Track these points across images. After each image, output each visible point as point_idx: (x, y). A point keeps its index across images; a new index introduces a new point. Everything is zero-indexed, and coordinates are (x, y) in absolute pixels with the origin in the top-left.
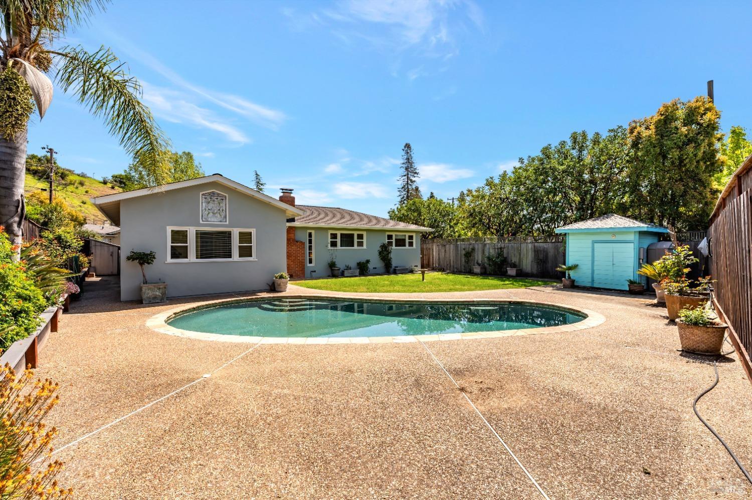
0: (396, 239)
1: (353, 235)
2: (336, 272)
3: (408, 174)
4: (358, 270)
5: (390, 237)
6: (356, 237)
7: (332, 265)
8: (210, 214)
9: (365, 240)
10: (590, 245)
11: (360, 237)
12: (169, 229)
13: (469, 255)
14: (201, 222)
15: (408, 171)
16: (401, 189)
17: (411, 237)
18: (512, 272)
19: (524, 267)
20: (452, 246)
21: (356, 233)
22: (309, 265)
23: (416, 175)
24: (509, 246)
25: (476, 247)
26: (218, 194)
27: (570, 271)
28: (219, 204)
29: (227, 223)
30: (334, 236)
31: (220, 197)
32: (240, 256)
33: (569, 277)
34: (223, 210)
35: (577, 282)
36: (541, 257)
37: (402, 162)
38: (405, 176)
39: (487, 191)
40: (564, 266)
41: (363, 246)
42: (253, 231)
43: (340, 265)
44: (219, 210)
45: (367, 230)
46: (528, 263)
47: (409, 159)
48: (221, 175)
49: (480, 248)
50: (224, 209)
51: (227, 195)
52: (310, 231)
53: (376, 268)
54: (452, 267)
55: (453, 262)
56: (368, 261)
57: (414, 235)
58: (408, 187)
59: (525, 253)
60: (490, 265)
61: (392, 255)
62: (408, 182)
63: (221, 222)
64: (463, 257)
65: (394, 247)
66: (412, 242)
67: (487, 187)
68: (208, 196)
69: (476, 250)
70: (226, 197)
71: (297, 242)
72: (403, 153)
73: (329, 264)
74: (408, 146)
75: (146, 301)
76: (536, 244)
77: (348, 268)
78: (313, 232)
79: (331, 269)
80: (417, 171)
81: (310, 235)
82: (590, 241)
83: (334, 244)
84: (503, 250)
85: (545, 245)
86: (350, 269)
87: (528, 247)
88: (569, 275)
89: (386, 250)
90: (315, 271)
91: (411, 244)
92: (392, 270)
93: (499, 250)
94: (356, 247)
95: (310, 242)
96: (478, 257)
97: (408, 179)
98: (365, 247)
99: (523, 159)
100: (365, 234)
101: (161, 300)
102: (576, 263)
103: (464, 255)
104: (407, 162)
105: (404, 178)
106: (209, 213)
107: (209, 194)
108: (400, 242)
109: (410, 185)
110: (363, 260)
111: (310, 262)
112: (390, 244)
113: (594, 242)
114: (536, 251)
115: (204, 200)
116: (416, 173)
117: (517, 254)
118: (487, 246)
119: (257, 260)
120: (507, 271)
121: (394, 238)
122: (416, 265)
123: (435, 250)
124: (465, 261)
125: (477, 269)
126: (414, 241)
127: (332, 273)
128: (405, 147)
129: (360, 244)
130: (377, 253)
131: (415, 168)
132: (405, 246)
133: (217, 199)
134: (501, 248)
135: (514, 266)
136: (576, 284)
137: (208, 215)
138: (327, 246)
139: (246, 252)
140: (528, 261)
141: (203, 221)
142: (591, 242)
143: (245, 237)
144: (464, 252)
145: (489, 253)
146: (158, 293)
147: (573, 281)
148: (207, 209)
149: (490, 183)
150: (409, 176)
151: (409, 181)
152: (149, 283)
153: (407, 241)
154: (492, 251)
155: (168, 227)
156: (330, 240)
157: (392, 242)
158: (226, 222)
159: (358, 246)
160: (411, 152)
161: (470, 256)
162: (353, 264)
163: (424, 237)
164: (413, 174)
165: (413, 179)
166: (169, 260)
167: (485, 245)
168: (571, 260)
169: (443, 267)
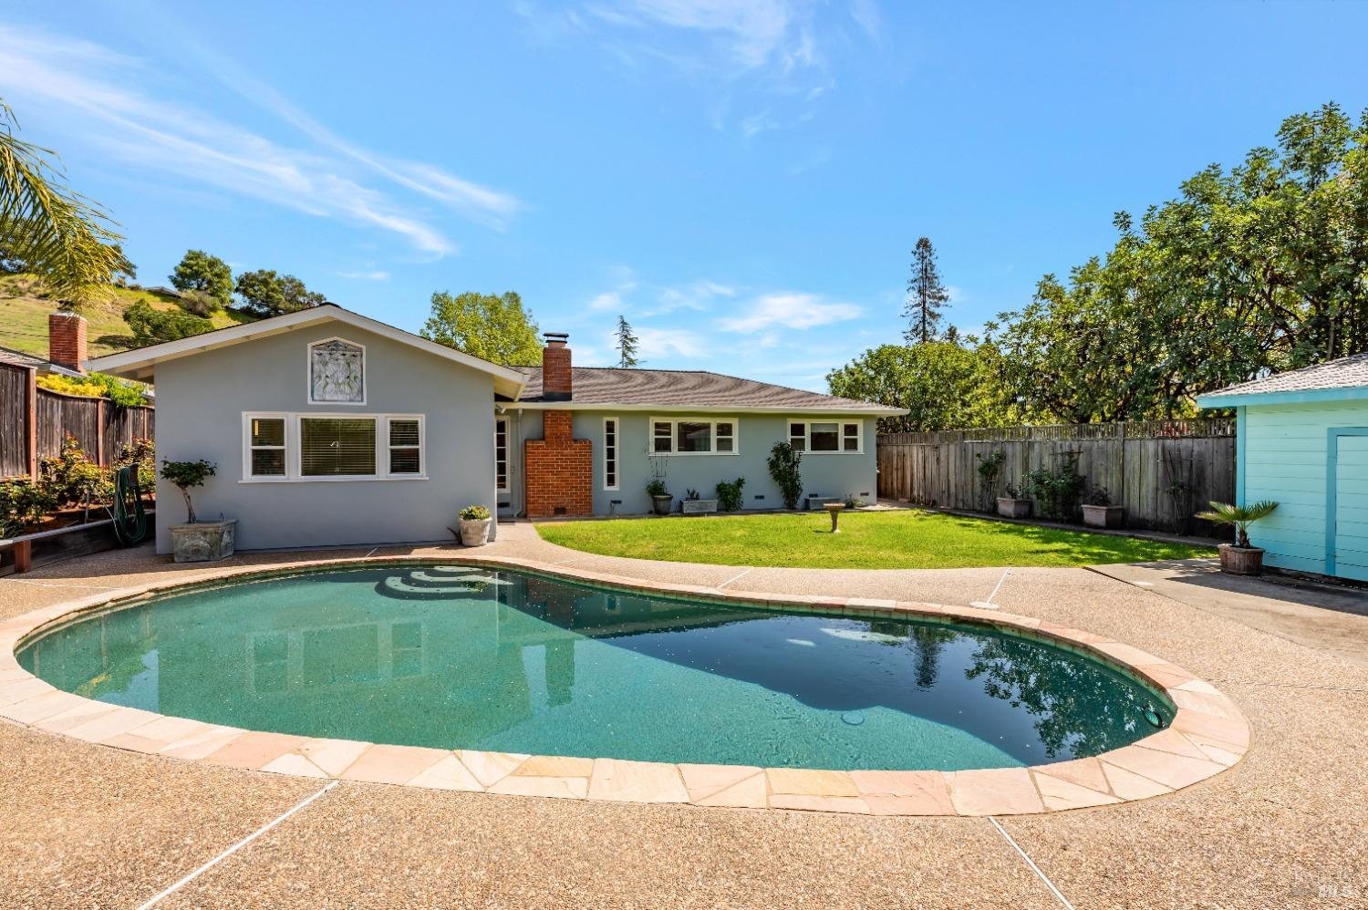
0: (812, 434)
1: (707, 427)
2: (662, 505)
3: (924, 302)
4: (717, 501)
5: (798, 430)
6: (714, 430)
7: (656, 490)
8: (329, 386)
9: (735, 437)
10: (1323, 444)
11: (725, 430)
12: (247, 418)
13: (990, 470)
14: (310, 401)
15: (924, 295)
16: (909, 334)
17: (851, 430)
18: (1095, 515)
19: (1134, 503)
20: (952, 447)
21: (714, 423)
22: (606, 488)
23: (942, 302)
24: (1091, 449)
25: (1009, 449)
26: (346, 347)
27: (1247, 523)
28: (349, 365)
29: (365, 403)
30: (662, 429)
31: (350, 350)
32: (393, 470)
33: (1245, 542)
34: (355, 378)
35: (1273, 556)
36: (1184, 476)
37: (912, 276)
38: (918, 305)
39: (1046, 315)
40: (1229, 509)
41: (731, 449)
42: (421, 420)
43: (676, 489)
44: (348, 377)
45: (741, 416)
46: (1145, 494)
47: (926, 270)
48: (338, 306)
49: (1018, 454)
50: (359, 375)
51: (364, 347)
52: (607, 419)
53: (762, 497)
54: (953, 498)
55: (956, 486)
56: (740, 483)
57: (860, 424)
58: (924, 327)
59: (1137, 467)
60: (1038, 494)
61: (801, 470)
62: (924, 316)
63: (351, 401)
64: (978, 474)
65: (808, 450)
66: (855, 441)
67: (1045, 303)
68: (325, 349)
69: (1009, 457)
70: (361, 350)
71: (575, 441)
72: (914, 259)
73: (649, 486)
74: (924, 244)
75: (179, 557)
76: (1169, 442)
77: (693, 496)
78: (616, 420)
79: (654, 498)
80: (945, 294)
81: (610, 427)
82: (1321, 431)
83: (663, 445)
84: (1075, 457)
85: (1198, 446)
86: (697, 498)
87: (1147, 451)
88: (1243, 533)
89: (787, 459)
90: (620, 502)
91: (851, 444)
92: (800, 502)
93: (1067, 458)
94: (714, 450)
95: (611, 440)
96: (1015, 474)
97: (924, 312)
98: (735, 451)
99: (1127, 216)
100: (735, 422)
101: (209, 557)
102: (1271, 498)
103: (981, 470)
104: (922, 277)
105: (916, 309)
106: (327, 384)
107: (327, 345)
108: (824, 441)
109: (930, 324)
110: (731, 480)
111: (611, 480)
112: (799, 444)
113: (1335, 434)
114: (1171, 462)
115: (317, 357)
116: (941, 298)
117: (1115, 469)
118: (1036, 446)
119: (428, 478)
120: (1081, 515)
121: (808, 431)
122: (865, 491)
123: (916, 457)
124: (983, 486)
125: (1007, 506)
126: (860, 437)
127: (655, 506)
128: (918, 247)
129: (725, 445)
130: (766, 465)
131: (940, 287)
132: (836, 448)
133: (344, 355)
134: (1071, 454)
135: (1101, 499)
136: (1266, 562)
137: (325, 386)
138: (646, 450)
139: (405, 462)
140: (1143, 490)
141: (313, 400)
142: (1324, 433)
143: (403, 432)
144: (978, 463)
145: (1041, 465)
146: (202, 542)
147: (1258, 554)
148: (323, 376)
149: (1049, 291)
150: (927, 305)
151: (927, 316)
152: (198, 522)
153: (842, 437)
154: (1047, 461)
155: (244, 414)
156: (652, 437)
157: (803, 440)
158: (362, 400)
159: (719, 448)
160: (931, 255)
161: (995, 472)
162: (706, 487)
163: (887, 428)
164: (936, 300)
165: (937, 311)
166: (247, 475)
167: (1031, 445)
168: (1252, 488)
169: (934, 497)
